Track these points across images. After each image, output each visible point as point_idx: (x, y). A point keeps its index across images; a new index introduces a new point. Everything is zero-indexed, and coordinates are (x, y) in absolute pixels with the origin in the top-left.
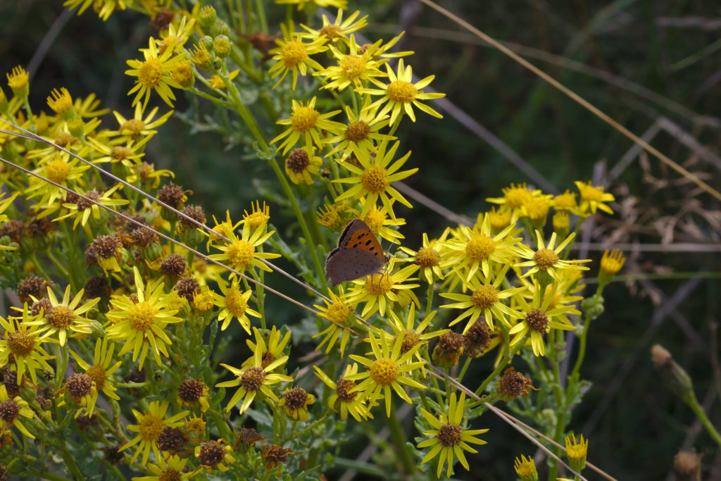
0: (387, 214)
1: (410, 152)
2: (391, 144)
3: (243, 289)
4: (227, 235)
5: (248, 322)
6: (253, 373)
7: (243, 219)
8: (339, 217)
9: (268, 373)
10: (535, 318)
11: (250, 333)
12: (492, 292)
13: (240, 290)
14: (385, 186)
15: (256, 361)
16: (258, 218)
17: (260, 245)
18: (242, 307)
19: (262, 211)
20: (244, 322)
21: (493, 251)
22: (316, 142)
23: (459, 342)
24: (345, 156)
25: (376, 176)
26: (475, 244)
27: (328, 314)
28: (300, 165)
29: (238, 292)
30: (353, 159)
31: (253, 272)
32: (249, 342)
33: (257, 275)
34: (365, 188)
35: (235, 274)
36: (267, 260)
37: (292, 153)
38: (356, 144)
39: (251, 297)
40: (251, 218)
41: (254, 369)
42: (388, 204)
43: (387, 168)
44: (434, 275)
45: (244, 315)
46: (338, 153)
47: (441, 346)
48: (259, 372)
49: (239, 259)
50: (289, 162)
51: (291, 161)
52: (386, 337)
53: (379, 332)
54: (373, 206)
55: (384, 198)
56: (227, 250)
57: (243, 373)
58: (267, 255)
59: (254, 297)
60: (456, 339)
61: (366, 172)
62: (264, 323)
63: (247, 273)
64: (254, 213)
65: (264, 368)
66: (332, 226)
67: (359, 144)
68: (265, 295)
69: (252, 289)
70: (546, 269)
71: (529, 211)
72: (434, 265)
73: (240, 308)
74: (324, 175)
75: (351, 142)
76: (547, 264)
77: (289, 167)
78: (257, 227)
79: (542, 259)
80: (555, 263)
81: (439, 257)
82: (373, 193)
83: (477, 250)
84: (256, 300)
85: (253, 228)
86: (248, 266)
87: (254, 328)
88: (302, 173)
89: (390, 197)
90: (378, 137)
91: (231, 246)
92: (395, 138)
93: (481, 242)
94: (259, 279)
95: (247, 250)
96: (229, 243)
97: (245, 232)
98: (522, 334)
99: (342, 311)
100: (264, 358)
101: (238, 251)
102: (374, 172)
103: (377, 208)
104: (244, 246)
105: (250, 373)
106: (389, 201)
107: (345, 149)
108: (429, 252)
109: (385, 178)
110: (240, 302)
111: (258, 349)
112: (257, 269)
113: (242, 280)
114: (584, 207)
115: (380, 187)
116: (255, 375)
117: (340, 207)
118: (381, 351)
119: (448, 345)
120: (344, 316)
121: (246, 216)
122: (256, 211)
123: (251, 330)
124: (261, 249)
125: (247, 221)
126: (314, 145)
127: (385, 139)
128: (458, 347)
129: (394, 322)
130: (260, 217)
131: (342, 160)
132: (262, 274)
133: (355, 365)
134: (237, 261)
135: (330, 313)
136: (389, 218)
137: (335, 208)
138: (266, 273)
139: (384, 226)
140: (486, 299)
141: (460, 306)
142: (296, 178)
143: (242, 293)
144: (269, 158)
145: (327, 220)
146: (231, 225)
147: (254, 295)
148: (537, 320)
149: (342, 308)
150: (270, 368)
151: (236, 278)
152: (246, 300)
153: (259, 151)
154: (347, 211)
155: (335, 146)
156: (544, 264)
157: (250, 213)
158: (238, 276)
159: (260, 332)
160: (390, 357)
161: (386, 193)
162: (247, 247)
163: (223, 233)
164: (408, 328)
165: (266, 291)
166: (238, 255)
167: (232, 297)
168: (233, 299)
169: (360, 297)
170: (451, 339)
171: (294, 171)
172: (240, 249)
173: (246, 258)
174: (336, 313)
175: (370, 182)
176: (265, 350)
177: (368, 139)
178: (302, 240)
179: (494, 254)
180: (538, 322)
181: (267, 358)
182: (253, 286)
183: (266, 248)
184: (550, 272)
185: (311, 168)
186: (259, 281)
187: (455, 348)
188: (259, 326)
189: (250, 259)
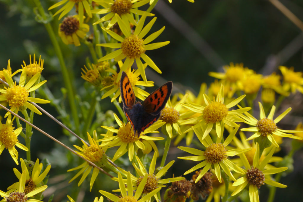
0: (140, 76)
1: (164, 27)
2: (148, 19)
3: (15, 126)
4: (6, 79)
5: (17, 154)
6: (17, 197)
7: (21, 68)
8: (100, 75)
9: (29, 198)
10: (254, 175)
11: (17, 163)
12: (223, 150)
13: (13, 126)
14: (140, 53)
15: (20, 187)
16: (34, 68)
17: (33, 91)
18: (13, 140)
19: (38, 63)
20: (13, 153)
21: (226, 116)
22: (87, 12)
23: (188, 187)
24: (110, 25)
25: (134, 44)
26: (211, 108)
27: (85, 154)
28: (71, 30)
29: (11, 128)
30: (116, 28)
31: (25, 112)
32: (15, 170)
33: (28, 116)
34: (124, 53)
35: (10, 113)
36: (37, 104)
37: (66, 19)
38: (120, 15)
39: (21, 132)
40: (28, 68)
41: (18, 194)
42: (142, 68)
43: (144, 38)
44: (173, 130)
45: (14, 148)
46: (103, 22)
47: (172, 189)
48: (22, 197)
49: (15, 101)
50: (62, 26)
51: (64, 25)
52: (132, 179)
53: (126, 174)
54: (128, 69)
55: (139, 63)
56: (5, 93)
57: (8, 196)
58: (38, 100)
59: (23, 133)
60: (186, 185)
61: (127, 40)
62: (29, 156)
63: (20, 114)
64: (31, 65)
65: (26, 193)
66: (93, 81)
67: (122, 16)
68: (32, 132)
69: (22, 126)
70: (266, 135)
71: (245, 86)
72: (175, 123)
73: (11, 142)
74: (89, 40)
75: (116, 14)
76: (267, 131)
77: (62, 30)
78: (32, 76)
79: (264, 126)
80: (274, 131)
81: (179, 116)
82: (131, 58)
83: (213, 114)
84: (25, 136)
85: (29, 77)
86: (21, 108)
87: (21, 159)
88: (72, 36)
89: (144, 62)
90: (138, 13)
91: (9, 89)
92: (152, 15)
93: (216, 108)
94: (29, 119)
95: (22, 95)
96: (8, 87)
97: (22, 79)
98: (242, 187)
99: (98, 152)
100: (27, 185)
101: (15, 94)
102: (133, 41)
103: (132, 71)
104: (20, 91)
105: (15, 196)
106: (143, 65)
107: (111, 19)
108: (171, 111)
109: (141, 47)
110: (12, 137)
111: (23, 177)
112: (29, 111)
113: (15, 119)
114: (286, 87)
115: (137, 53)
116: (18, 199)
117: (101, 66)
118: (127, 190)
119: (179, 189)
120: (98, 157)
121: (24, 66)
122: (33, 63)
123: (19, 161)
124: (34, 95)
125: (24, 70)
126: (85, 14)
127: (145, 14)
128: (187, 191)
129: (138, 166)
130: (35, 68)
131: (107, 29)
132: (32, 115)
133: (102, 198)
134: (13, 102)
135: (86, 153)
136: (141, 79)
137: (97, 67)
138: (35, 114)
139: (136, 86)
140: (216, 155)
141: (194, 159)
142: (66, 40)
143: (14, 129)
144: (46, 22)
145: (90, 76)
146: (11, 72)
147: (23, 131)
148: (256, 176)
149: (97, 150)
150: (31, 194)
151: (10, 117)
152: (17, 135)
153: (38, 15)
154: (106, 71)
155: (102, 16)
156: (265, 131)
157: (28, 64)
158: (13, 116)
159: (25, 162)
160: (134, 195)
161: (141, 59)
162: (23, 92)
163: (4, 78)
164: (149, 173)
165: (33, 129)
166: (15, 98)
167: (6, 132)
168: (7, 133)
169: (113, 142)
170: (181, 184)
171: (65, 33)
172: (17, 93)
173: (21, 101)
174: (92, 154)
175: (129, 49)
176: (28, 178)
177: (130, 13)
178: (64, 90)
179: (226, 118)
180: (257, 178)
181: (30, 185)
182: (24, 124)
183: (38, 94)
184: (269, 137)
185: (79, 33)
186: (29, 121)
187: (184, 192)
188: (25, 158)
189: (24, 102)
